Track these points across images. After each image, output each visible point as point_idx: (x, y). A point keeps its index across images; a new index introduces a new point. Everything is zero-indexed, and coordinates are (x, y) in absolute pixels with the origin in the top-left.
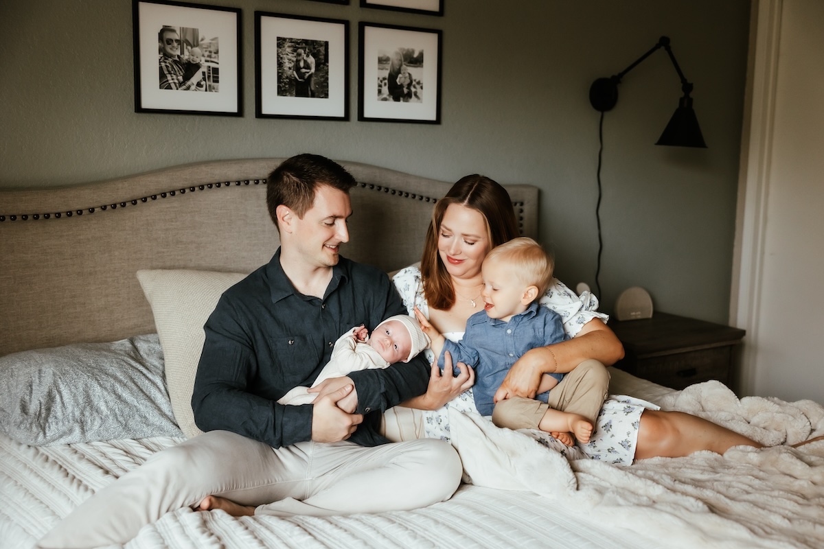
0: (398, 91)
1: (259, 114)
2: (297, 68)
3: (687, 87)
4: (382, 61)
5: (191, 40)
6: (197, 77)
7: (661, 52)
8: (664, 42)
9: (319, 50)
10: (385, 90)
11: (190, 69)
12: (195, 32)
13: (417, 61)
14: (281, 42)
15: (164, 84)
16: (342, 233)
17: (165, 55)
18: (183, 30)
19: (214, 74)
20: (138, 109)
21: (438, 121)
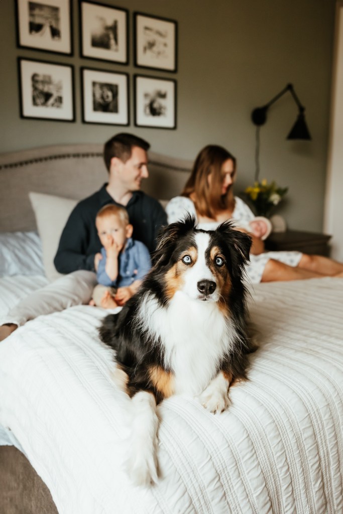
0: (154, 111)
1: (84, 121)
2: (102, 97)
3: (302, 109)
4: (146, 95)
5: (48, 81)
6: (51, 101)
7: (288, 93)
8: (290, 87)
9: (113, 89)
10: (148, 111)
11: (48, 96)
12: (50, 77)
13: (163, 96)
14: (94, 84)
15: (35, 103)
16: (145, 172)
17: (35, 88)
18: (44, 76)
19: (60, 100)
20: (22, 116)
21: (175, 128)
